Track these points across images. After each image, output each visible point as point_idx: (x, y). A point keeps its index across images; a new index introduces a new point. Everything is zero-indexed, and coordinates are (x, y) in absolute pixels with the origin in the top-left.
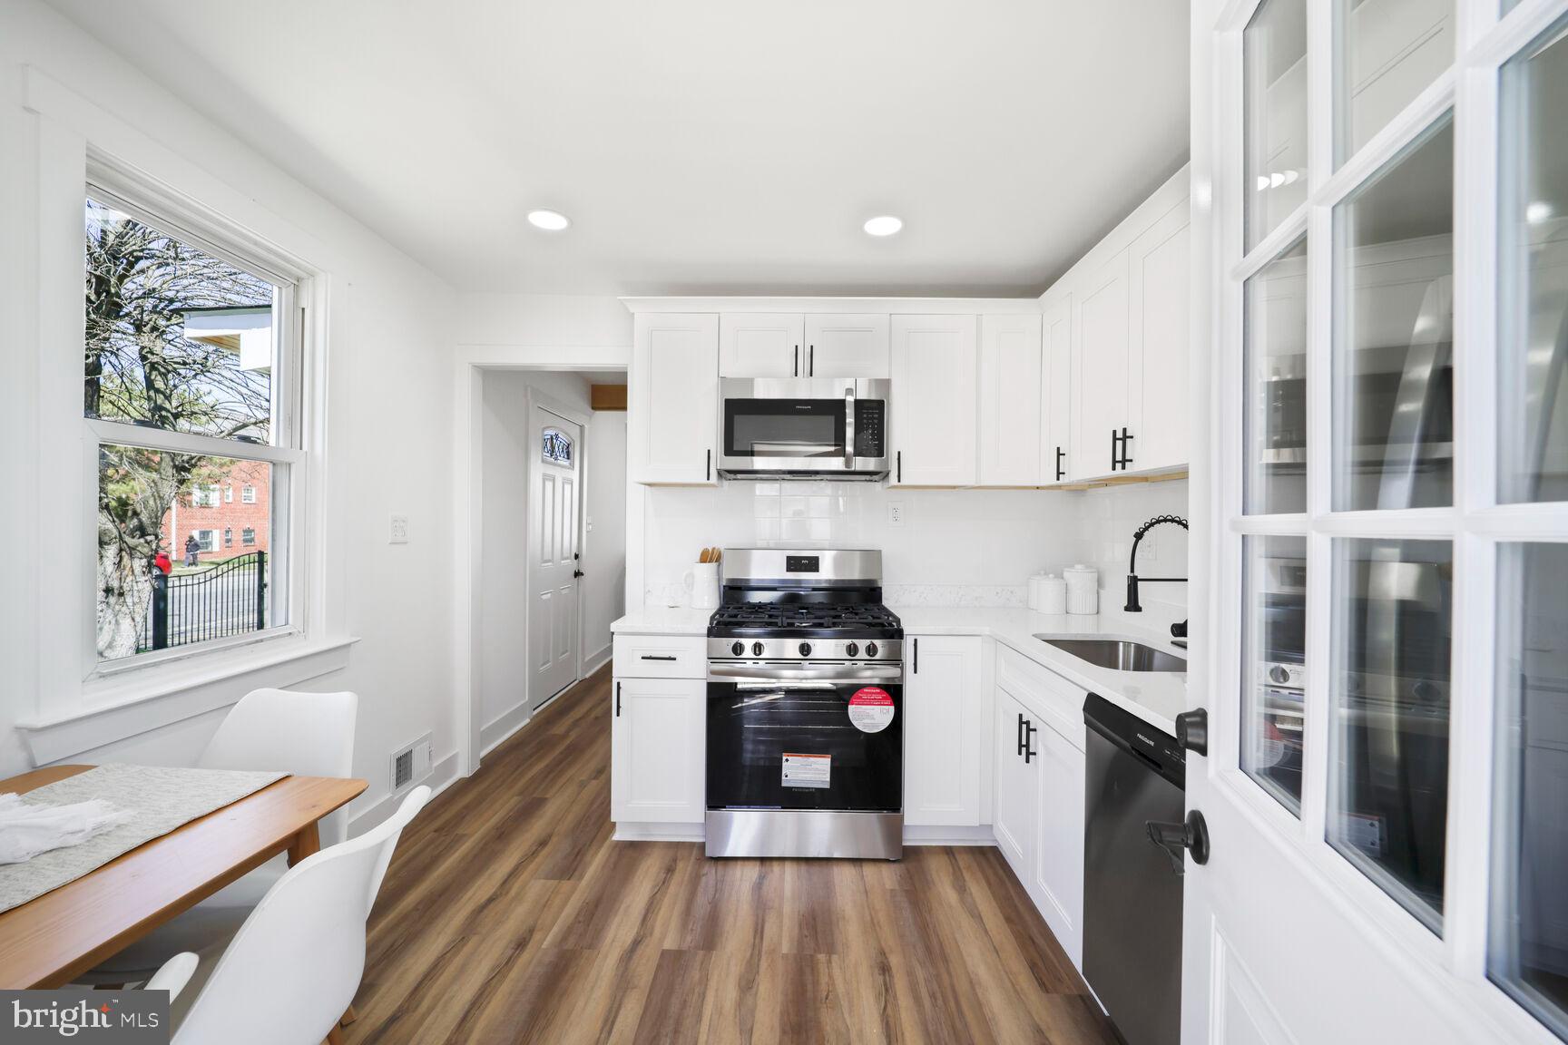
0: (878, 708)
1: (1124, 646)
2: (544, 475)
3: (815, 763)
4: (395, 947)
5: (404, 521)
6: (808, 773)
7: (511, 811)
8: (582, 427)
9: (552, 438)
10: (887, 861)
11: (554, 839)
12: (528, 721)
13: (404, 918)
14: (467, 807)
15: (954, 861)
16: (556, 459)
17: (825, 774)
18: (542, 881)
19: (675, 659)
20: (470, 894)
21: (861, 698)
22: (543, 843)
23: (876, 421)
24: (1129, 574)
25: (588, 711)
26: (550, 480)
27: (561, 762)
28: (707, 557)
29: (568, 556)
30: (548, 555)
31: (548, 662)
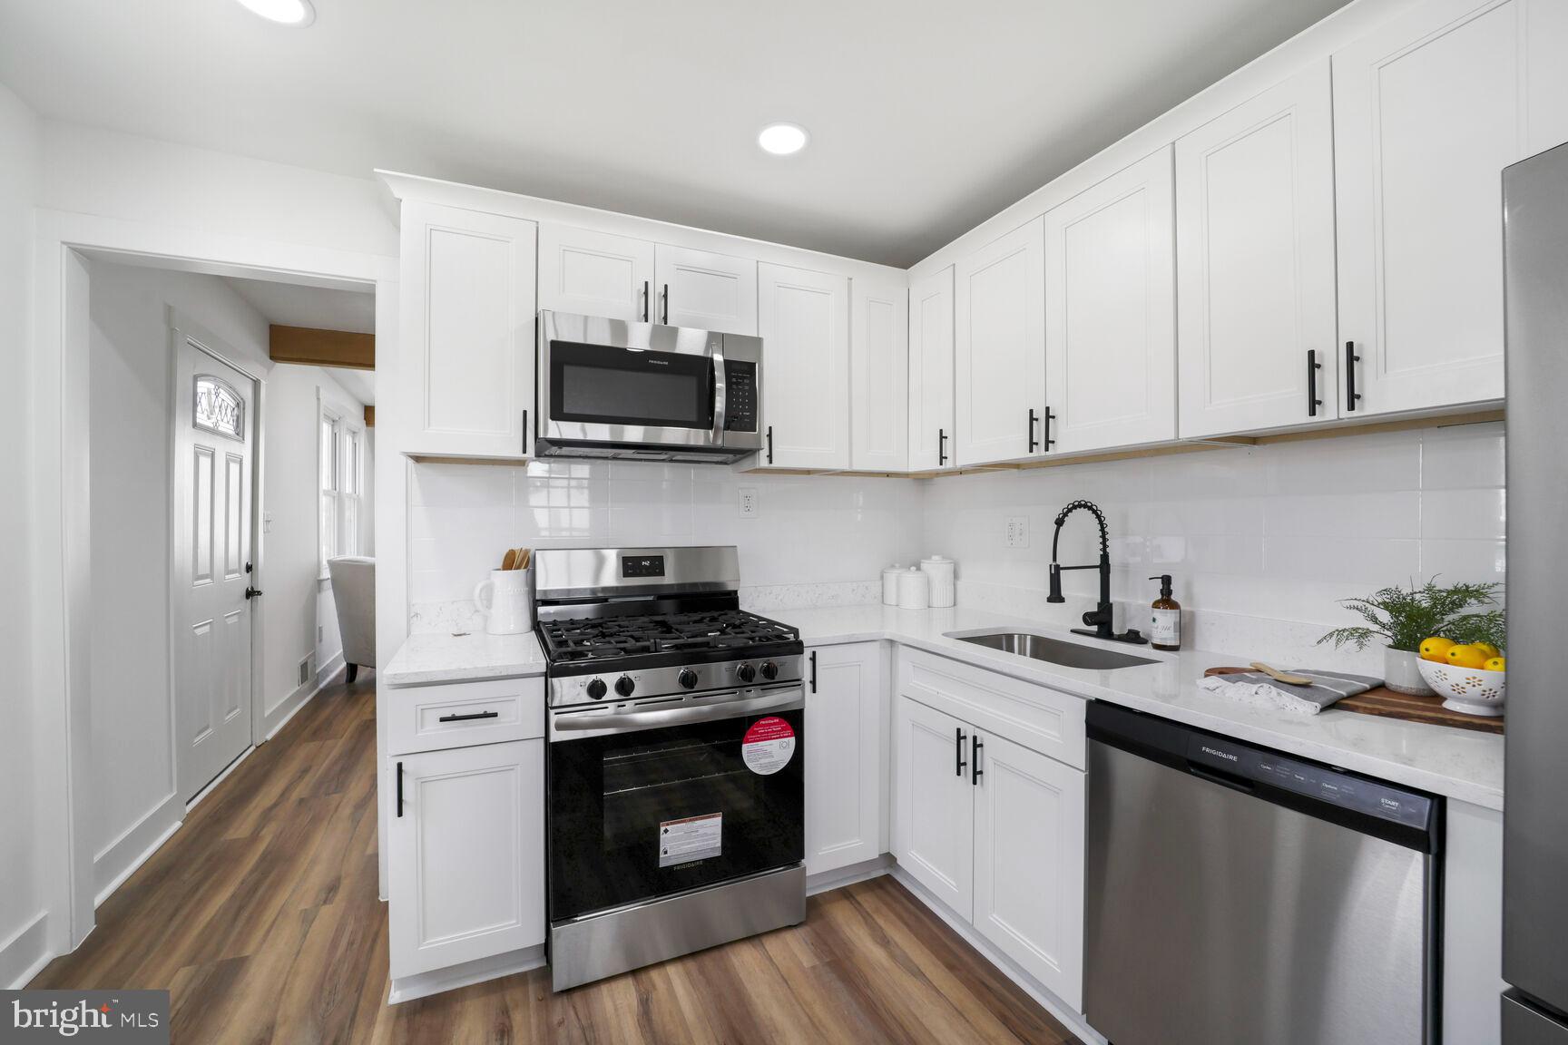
0: (776, 743)
1: (1020, 639)
2: (196, 446)
3: (702, 826)
6: (693, 843)
8: (256, 384)
10: (790, 927)
12: (178, 824)
15: (856, 905)
17: (714, 839)
19: (495, 715)
21: (757, 733)
23: (747, 388)
24: (1051, 562)
25: (283, 794)
26: (206, 455)
28: (512, 561)
29: (237, 567)
30: (204, 568)
31: (207, 728)
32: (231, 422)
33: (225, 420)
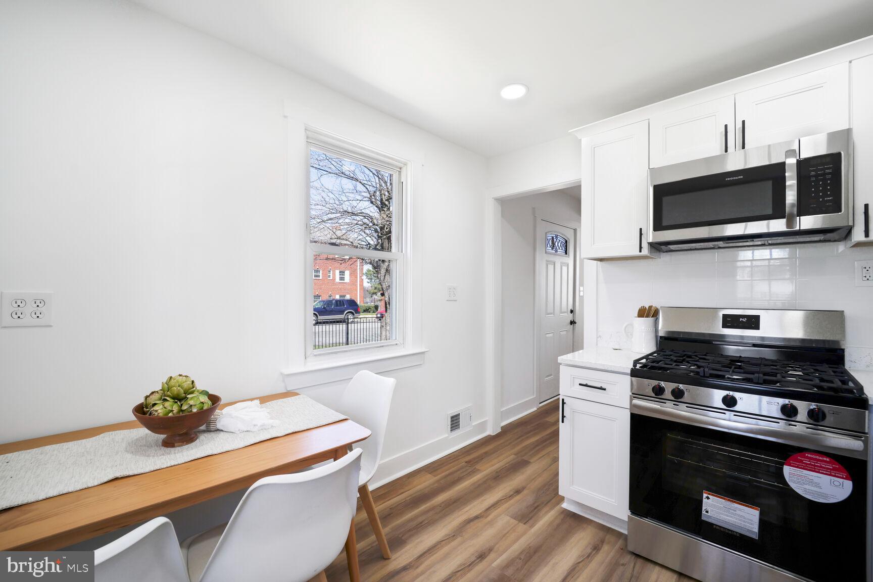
2: (547, 260)
3: (740, 510)
4: (422, 524)
5: (454, 289)
6: (731, 517)
7: (507, 463)
8: (575, 231)
9: (553, 238)
11: (525, 492)
12: (535, 409)
13: (433, 508)
14: (486, 453)
16: (556, 251)
17: (752, 524)
18: (508, 518)
19: (605, 389)
20: (467, 509)
21: (803, 462)
22: (518, 492)
26: (552, 264)
27: (546, 441)
28: (643, 313)
29: (566, 310)
30: (550, 310)
31: (551, 375)
32: (563, 249)
33: (561, 248)
